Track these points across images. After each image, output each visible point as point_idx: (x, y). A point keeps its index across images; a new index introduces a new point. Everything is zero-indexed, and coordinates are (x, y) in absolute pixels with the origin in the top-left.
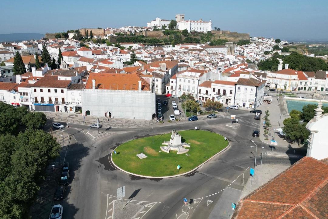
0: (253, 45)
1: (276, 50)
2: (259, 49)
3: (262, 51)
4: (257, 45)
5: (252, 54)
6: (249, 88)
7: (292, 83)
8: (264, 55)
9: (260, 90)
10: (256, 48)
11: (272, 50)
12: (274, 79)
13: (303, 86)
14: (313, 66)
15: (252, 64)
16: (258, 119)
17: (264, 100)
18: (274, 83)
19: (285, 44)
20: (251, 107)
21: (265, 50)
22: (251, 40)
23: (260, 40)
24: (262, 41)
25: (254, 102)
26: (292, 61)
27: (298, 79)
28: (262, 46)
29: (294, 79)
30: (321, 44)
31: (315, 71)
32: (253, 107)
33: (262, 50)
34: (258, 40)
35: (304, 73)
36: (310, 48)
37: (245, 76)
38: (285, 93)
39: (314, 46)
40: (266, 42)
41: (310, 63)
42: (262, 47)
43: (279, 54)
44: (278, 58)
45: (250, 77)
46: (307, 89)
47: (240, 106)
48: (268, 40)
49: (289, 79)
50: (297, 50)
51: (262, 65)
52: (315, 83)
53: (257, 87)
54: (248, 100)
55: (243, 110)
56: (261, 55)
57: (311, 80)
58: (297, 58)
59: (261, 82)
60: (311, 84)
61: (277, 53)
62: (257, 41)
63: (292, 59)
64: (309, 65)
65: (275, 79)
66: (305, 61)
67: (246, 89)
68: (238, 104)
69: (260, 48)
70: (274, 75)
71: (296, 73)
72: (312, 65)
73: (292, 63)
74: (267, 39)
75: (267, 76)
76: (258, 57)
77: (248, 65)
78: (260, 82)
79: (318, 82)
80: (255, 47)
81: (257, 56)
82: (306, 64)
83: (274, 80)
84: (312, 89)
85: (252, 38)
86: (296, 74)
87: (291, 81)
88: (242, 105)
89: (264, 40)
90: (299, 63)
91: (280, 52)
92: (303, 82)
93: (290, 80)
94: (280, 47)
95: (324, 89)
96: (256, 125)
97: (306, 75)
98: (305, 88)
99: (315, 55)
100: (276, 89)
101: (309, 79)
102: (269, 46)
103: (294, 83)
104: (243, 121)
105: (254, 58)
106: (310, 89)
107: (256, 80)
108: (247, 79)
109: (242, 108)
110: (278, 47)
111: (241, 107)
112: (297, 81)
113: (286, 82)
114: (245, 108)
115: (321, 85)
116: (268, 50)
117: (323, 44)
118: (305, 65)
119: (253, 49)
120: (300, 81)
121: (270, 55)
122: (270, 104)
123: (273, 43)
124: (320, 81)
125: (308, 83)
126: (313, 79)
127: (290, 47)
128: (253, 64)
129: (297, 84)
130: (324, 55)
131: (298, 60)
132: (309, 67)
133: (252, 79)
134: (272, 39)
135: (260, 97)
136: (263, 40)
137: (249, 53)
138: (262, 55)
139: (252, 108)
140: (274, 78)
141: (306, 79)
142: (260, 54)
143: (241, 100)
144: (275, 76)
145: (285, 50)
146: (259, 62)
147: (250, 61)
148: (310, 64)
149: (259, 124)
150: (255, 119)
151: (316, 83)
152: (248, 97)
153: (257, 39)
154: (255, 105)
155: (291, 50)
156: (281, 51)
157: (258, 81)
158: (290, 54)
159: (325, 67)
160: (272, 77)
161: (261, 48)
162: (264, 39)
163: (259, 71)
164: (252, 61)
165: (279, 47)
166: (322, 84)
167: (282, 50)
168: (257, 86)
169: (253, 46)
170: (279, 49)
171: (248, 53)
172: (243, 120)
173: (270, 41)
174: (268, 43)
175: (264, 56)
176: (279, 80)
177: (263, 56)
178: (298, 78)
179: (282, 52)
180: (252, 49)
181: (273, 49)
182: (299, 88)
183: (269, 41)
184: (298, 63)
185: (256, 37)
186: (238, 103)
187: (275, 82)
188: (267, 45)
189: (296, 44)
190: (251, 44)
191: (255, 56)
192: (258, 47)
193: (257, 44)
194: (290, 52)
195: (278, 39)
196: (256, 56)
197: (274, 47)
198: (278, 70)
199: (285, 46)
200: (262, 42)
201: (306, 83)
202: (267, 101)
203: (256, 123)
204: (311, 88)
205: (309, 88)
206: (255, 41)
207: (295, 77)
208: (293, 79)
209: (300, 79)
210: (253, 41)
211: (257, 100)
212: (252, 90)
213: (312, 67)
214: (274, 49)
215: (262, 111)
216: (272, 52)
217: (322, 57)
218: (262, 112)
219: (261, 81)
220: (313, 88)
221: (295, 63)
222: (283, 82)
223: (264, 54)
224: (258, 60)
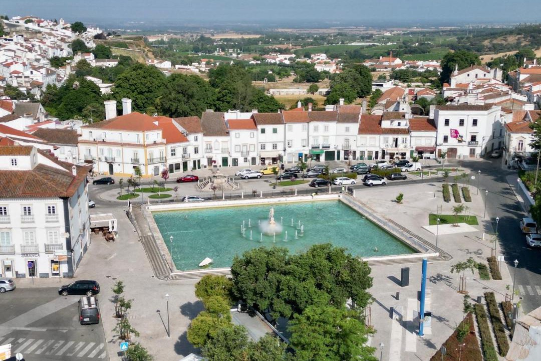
0: (15, 39)
1: (79, 53)
2: (36, 51)
3: (44, 57)
4: (26, 40)
5: (18, 67)
6: (39, 206)
7: (151, 154)
8: (53, 69)
9: (76, 207)
10: (26, 47)
11: (69, 53)
12: (100, 147)
13: (178, 159)
14: (188, 98)
15: (25, 101)
16: (95, 320)
17: (93, 230)
18: (103, 160)
19: (98, 37)
20: (58, 269)
21: (51, 55)
22: (7, 24)
23: (30, 25)
24: (36, 28)
25: (63, 252)
26: (133, 88)
27: (164, 141)
28: (41, 41)
29: (155, 143)
30: (171, 33)
31: (199, 113)
32: (64, 268)
33: (44, 54)
34: (26, 25)
35: (174, 122)
36: (152, 43)
37: (14, 162)
38: (140, 187)
39: (160, 39)
40: (48, 31)
41: (180, 89)
42: (42, 45)
43: (89, 65)
44: (89, 75)
45: (33, 163)
46: (190, 165)
47: (17, 273)
48: (54, 25)
49: (142, 142)
50: (131, 53)
51: (52, 100)
52: (205, 147)
53: (65, 199)
54: (42, 249)
55: (33, 286)
56: (43, 71)
57: (196, 139)
58: (145, 77)
59: (74, 177)
60: (196, 151)
61: (83, 63)
62: (23, 28)
63: (134, 82)
64: (178, 95)
65: (105, 148)
66: (167, 87)
67: (28, 211)
68: (8, 269)
69: (36, 48)
70: (98, 133)
71: (156, 123)
72: (184, 95)
73: (136, 93)
74: (51, 24)
75: (80, 139)
76: (38, 76)
77: (14, 107)
78: (70, 175)
79: (212, 145)
80: (22, 46)
81: (34, 71)
82: (170, 94)
83: (102, 150)
84: (201, 164)
85: (7, 18)
86: (155, 128)
87: (149, 150)
88: (23, 269)
89: (41, 24)
90: (151, 92)
91: (90, 58)
92: (179, 148)
93: (145, 146)
94: (88, 45)
95: (230, 162)
96: (94, 352)
97: (181, 129)
98: (185, 165)
99: (173, 64)
100: (112, 177)
101: (191, 137)
102: (59, 43)
103: (156, 152)
104: (40, 347)
105: (26, 79)
106: (197, 164)
107: (57, 172)
108: (25, 173)
109: (27, 282)
110: (84, 43)
111: (24, 276)
112: (163, 148)
113: (136, 154)
114: (37, 276)
115: (219, 152)
116: (59, 54)
117: (175, 33)
118: (170, 96)
119: (19, 53)
120: (169, 147)
121: (68, 67)
122: (112, 239)
123: (69, 33)
124: (217, 141)
125: (191, 150)
126: (200, 136)
127: (112, 45)
128: (28, 100)
129: (164, 156)
130: (192, 63)
131: (148, 84)
132: (179, 101)
133: (41, 168)
134: (62, 22)
135: (81, 227)
136: (39, 25)
137: (8, 65)
138: (48, 70)
139: (62, 276)
140: (100, 142)
141: (182, 138)
142: (42, 67)
143: (18, 250)
144: (103, 137)
145: (102, 53)
146: (42, 92)
147: (15, 89)
148: (179, 93)
149: (102, 346)
150: (83, 323)
151: (209, 148)
152: (42, 239)
153: (22, 22)
154: (70, 262)
155: (116, 51)
156: (92, 56)
157: (64, 174)
158: (117, 63)
159: (213, 98)
160: (95, 142)
161: (40, 48)
162: (43, 22)
163: (53, 125)
164: (23, 90)
165: (86, 44)
166: (222, 149)
167: (94, 52)
168: (65, 194)
169: (16, 44)
170: (87, 51)
171: (4, 66)
172: (40, 342)
173: (59, 27)
174: (53, 32)
175: (53, 73)
176: (115, 149)
177: (51, 71)
178: (164, 138)
179: (96, 57)
180: (15, 52)
181: (70, 50)
182: (171, 166)
183: (55, 28)
184: (149, 92)
185: (19, 18)
186: (8, 263)
187: (106, 154)
188: (53, 39)
189: (123, 36)
190: (8, 37)
191: (28, 73)
192: (30, 45)
193: (25, 36)
194: (115, 57)
195: (76, 23)
196: (32, 73)
197: (72, 45)
198: (107, 119)
199: (100, 41)
200: (40, 32)
201: (185, 150)
202: (101, 229)
203: (92, 344)
204: (199, 161)
205: (194, 162)
206: (18, 28)
207: (156, 136)
208: (153, 142)
209: (168, 142)
210: (13, 29)
211: (73, 243)
212: (52, 210)
213: (186, 101)
214: (75, 51)
215: (98, 282)
216: (72, 58)
217: (188, 67)
218: (98, 286)
219: (74, 173)
220: (204, 162)
221: (141, 93)
222: (129, 153)
223: (52, 64)
224: (39, 86)
